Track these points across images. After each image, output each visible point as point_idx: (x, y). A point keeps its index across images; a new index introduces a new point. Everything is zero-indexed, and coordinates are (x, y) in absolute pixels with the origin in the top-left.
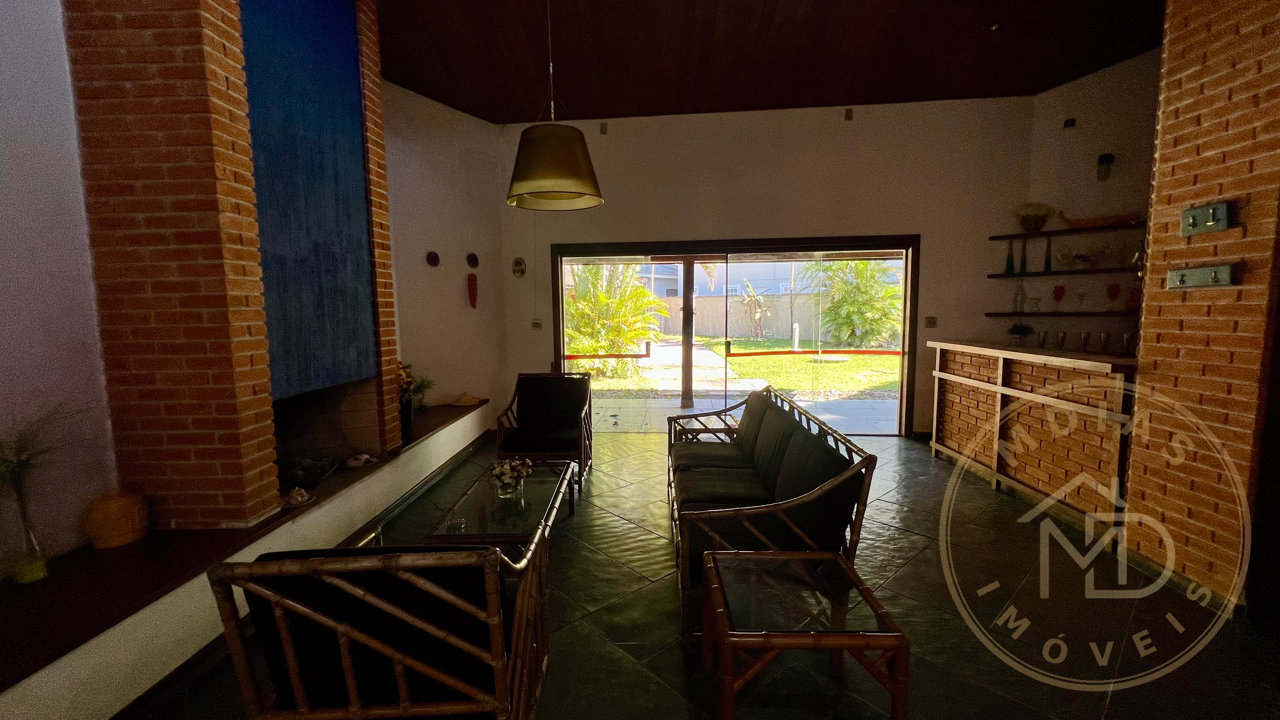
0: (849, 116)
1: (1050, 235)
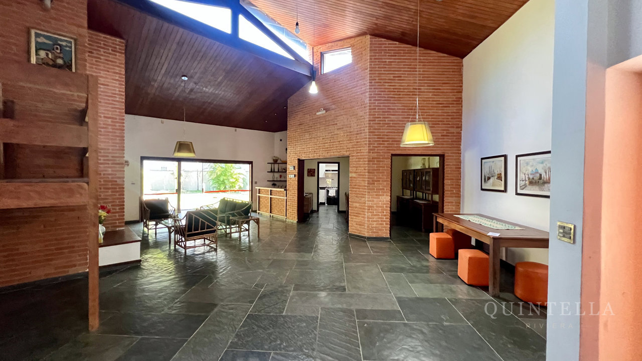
0: (236, 131)
1: (278, 163)
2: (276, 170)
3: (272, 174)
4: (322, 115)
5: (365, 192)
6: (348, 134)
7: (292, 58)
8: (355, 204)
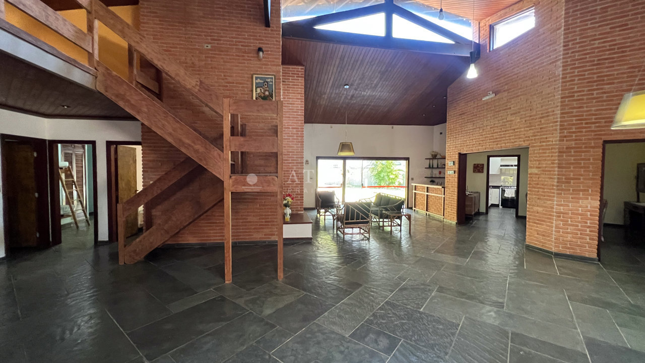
0: (393, 128)
1: (438, 159)
2: (435, 166)
3: (429, 171)
4: (490, 100)
5: (554, 193)
6: (528, 118)
7: (451, 42)
8: (535, 208)
